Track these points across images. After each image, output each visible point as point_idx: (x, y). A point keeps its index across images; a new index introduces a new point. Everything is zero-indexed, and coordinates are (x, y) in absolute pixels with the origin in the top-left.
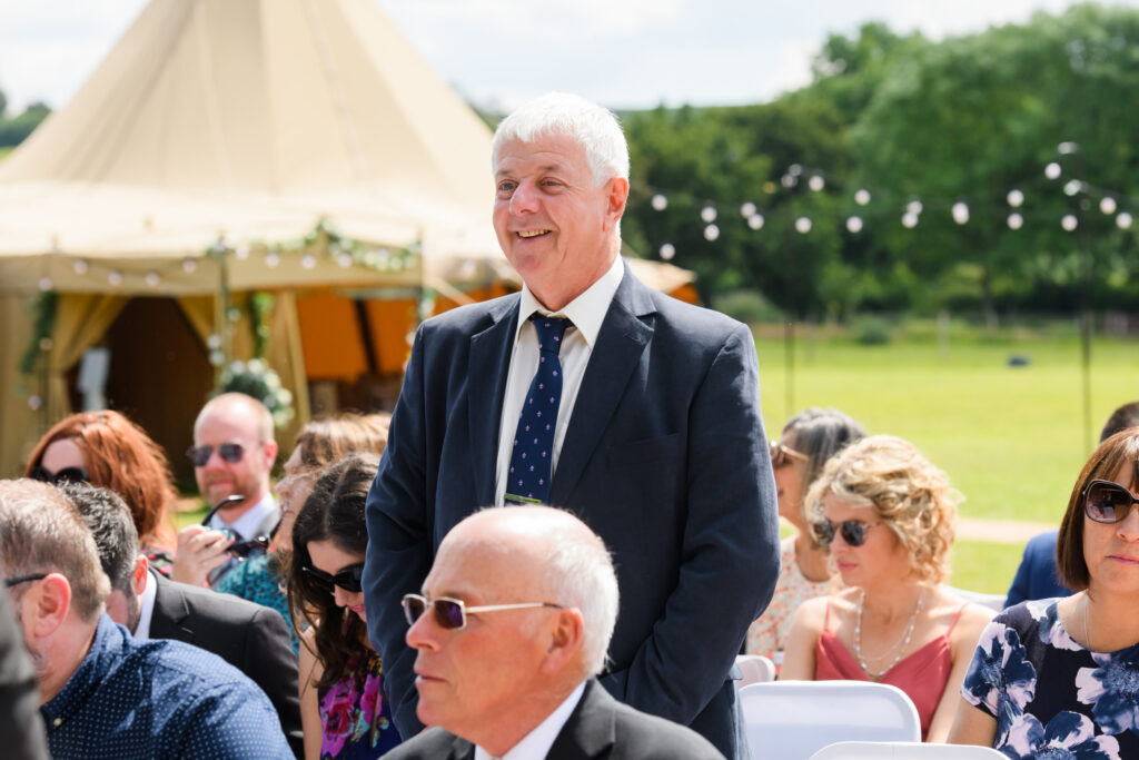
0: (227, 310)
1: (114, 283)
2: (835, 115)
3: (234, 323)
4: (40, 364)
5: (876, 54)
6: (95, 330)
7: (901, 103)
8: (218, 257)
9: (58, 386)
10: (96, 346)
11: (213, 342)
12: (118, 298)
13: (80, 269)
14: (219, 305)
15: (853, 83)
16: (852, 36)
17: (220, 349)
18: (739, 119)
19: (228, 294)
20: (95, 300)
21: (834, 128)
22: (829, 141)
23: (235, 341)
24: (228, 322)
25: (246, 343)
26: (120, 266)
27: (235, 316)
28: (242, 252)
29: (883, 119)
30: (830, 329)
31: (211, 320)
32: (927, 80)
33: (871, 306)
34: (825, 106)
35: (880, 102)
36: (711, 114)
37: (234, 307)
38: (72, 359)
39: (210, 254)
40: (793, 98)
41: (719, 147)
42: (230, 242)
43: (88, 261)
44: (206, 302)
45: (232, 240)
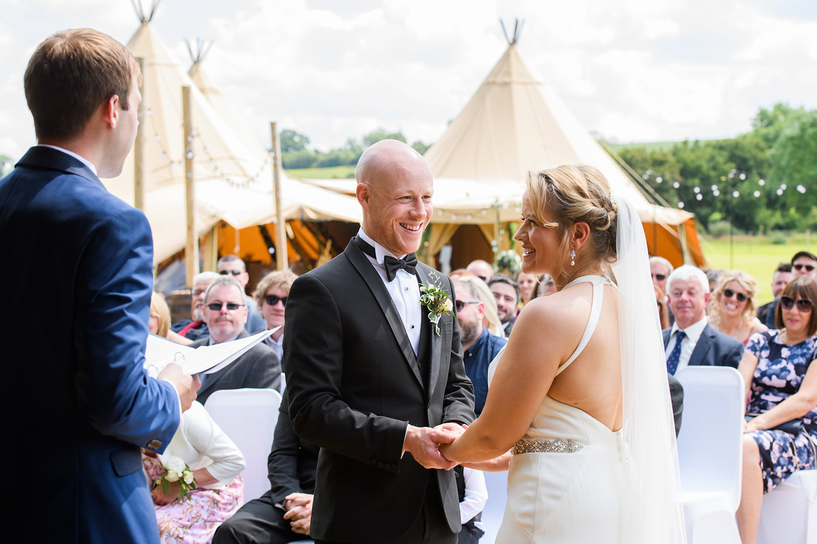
0: (499, 230)
1: (455, 220)
2: (763, 144)
3: (502, 235)
4: (424, 252)
5: (781, 118)
6: (446, 238)
7: (792, 139)
8: (495, 208)
9: (431, 260)
10: (447, 244)
11: (493, 243)
12: (455, 225)
13: (440, 213)
14: (496, 228)
15: (771, 131)
16: (770, 110)
17: (496, 246)
18: (720, 147)
19: (500, 223)
20: (446, 226)
21: (762, 150)
22: (760, 155)
23: (503, 242)
24: (499, 235)
25: (507, 243)
26: (456, 213)
27: (502, 232)
28: (506, 206)
29: (784, 146)
30: (760, 237)
31: (493, 234)
32: (803, 130)
33: (778, 227)
34: (759, 140)
35: (782, 139)
36: (708, 145)
37: (502, 228)
38: (436, 251)
39: (492, 207)
40: (745, 137)
41: (712, 158)
42: (501, 201)
43: (443, 210)
44: (491, 227)
45: (502, 201)
